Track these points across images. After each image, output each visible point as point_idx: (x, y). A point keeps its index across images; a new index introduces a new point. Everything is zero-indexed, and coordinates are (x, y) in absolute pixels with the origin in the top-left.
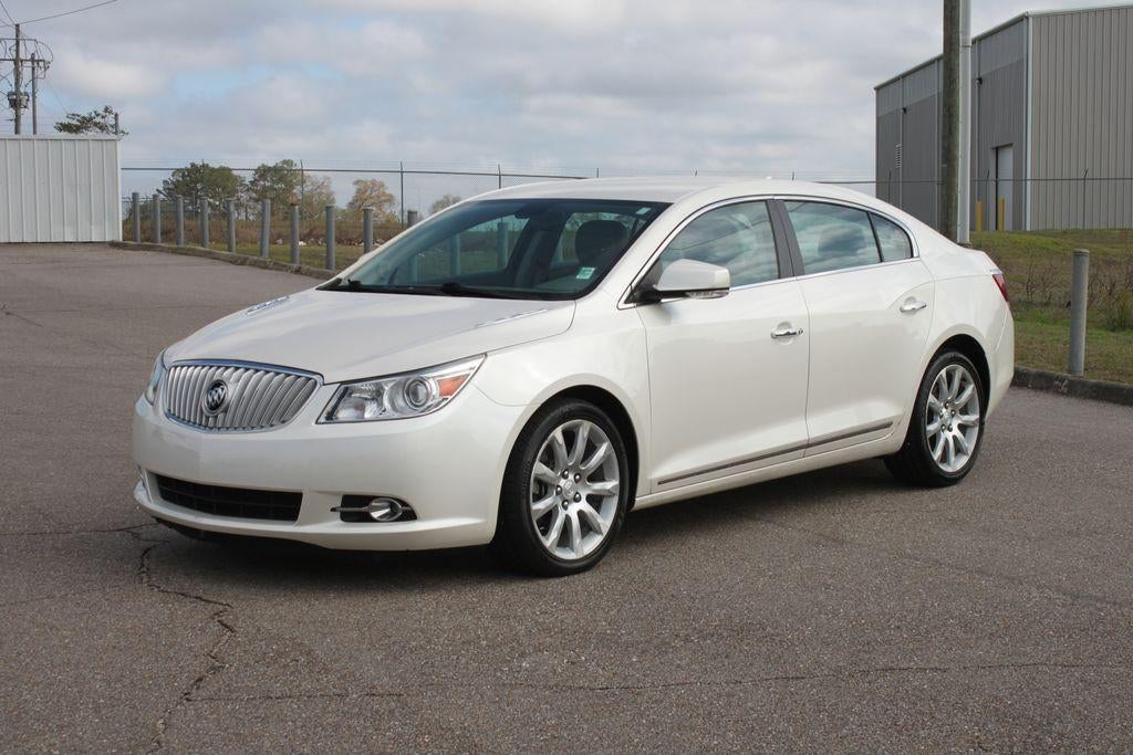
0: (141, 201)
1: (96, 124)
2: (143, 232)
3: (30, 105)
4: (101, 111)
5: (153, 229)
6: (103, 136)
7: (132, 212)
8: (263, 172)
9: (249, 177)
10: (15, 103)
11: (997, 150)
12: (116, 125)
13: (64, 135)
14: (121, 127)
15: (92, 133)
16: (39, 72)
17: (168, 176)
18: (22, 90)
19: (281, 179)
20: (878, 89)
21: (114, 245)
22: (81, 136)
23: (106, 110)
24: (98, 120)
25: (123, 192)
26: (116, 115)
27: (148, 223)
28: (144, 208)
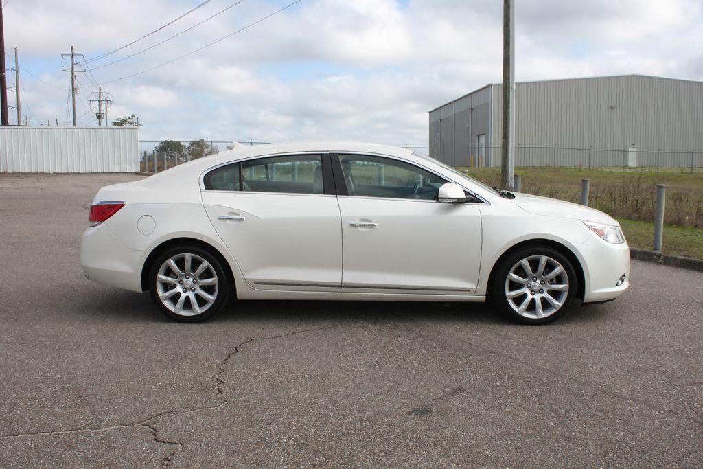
0: (148, 154)
1: (129, 122)
2: (149, 167)
3: (105, 117)
4: (130, 117)
5: (153, 166)
6: (132, 126)
7: (144, 159)
8: (193, 143)
9: (187, 145)
10: (99, 117)
11: (479, 135)
12: (137, 123)
13: (116, 127)
14: (139, 123)
15: (127, 126)
16: (108, 105)
17: (157, 145)
18: (102, 112)
19: (199, 146)
20: (430, 112)
21: (136, 173)
22: (122, 127)
23: (133, 116)
24: (129, 120)
25: (140, 150)
26: (137, 118)
27: (151, 164)
28: (149, 157)
